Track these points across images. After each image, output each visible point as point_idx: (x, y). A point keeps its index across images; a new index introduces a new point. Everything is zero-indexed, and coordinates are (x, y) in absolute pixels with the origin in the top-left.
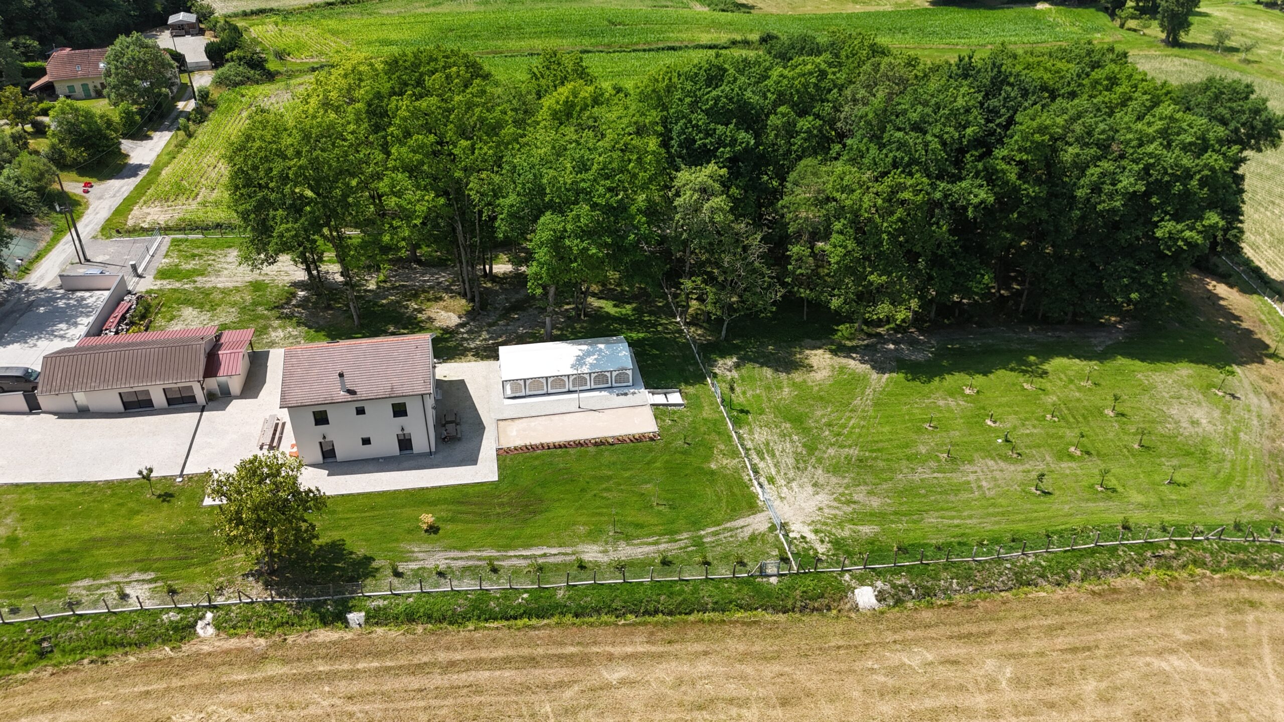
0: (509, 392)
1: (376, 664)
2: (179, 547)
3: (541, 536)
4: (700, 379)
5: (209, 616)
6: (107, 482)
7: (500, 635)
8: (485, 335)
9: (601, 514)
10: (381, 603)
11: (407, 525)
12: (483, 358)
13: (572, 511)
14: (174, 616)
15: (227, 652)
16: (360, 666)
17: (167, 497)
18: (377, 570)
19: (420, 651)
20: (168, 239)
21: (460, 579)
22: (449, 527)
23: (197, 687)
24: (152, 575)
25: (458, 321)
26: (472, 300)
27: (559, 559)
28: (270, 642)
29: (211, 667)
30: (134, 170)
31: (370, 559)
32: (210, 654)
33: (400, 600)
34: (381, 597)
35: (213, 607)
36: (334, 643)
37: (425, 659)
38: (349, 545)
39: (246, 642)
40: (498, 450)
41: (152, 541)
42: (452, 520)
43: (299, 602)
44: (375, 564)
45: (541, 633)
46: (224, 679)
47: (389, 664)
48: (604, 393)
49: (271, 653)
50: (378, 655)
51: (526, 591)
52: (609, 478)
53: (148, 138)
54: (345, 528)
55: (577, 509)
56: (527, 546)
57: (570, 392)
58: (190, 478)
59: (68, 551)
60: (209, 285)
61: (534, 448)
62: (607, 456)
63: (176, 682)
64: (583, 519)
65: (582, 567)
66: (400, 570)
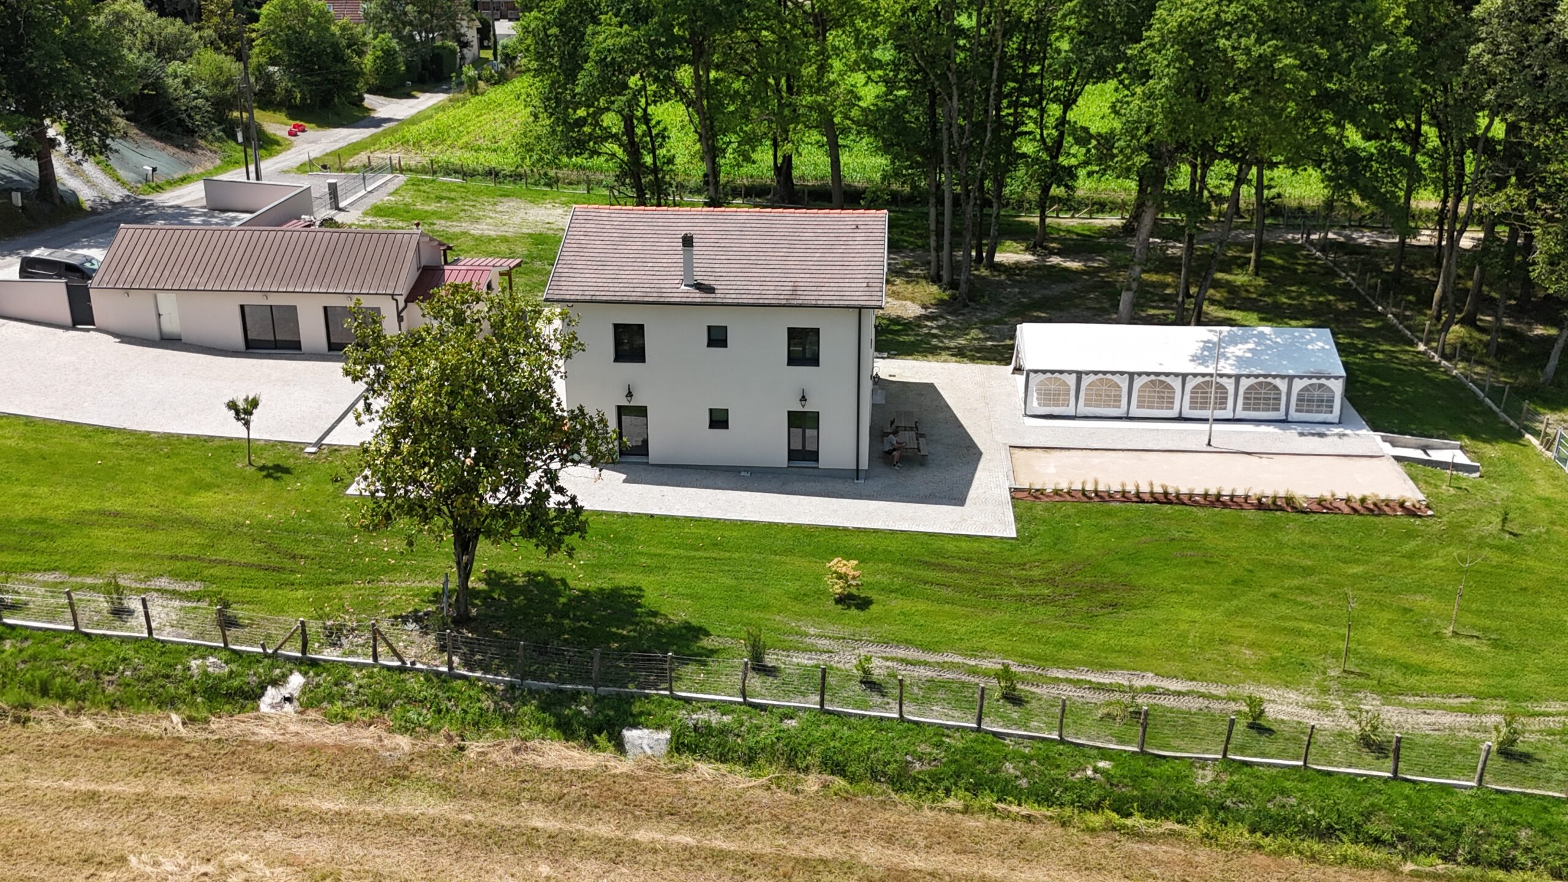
1: (686, 838)
2: (271, 547)
3: (1136, 653)
5: (296, 680)
7: (1038, 833)
8: (974, 333)
9: (1299, 633)
10: (715, 719)
11: (793, 586)
12: (973, 359)
13: (1216, 615)
14: (215, 665)
15: (313, 749)
16: (643, 835)
17: (276, 471)
18: (712, 652)
19: (807, 831)
20: (402, 178)
21: (924, 702)
22: (898, 604)
23: (216, 806)
24: (198, 586)
25: (919, 311)
26: (953, 285)
27: (1195, 704)
28: (422, 746)
29: (266, 773)
30: (378, 123)
31: (696, 632)
32: (271, 746)
33: (764, 720)
34: (714, 706)
35: (308, 664)
36: (583, 776)
37: (822, 851)
38: (651, 598)
39: (366, 737)
40: (1014, 492)
41: (221, 531)
42: (902, 592)
43: (511, 687)
44: (706, 643)
46: (287, 801)
47: (719, 843)
48: (1270, 429)
49: (419, 768)
50: (693, 819)
51: (1104, 754)
52: (1307, 571)
54: (647, 570)
55: (1230, 615)
56: (1103, 667)
57: (1181, 419)
58: (335, 450)
61: (1103, 497)
62: (1292, 531)
63: (169, 787)
64: (1251, 636)
65: (1259, 727)
66: (770, 660)
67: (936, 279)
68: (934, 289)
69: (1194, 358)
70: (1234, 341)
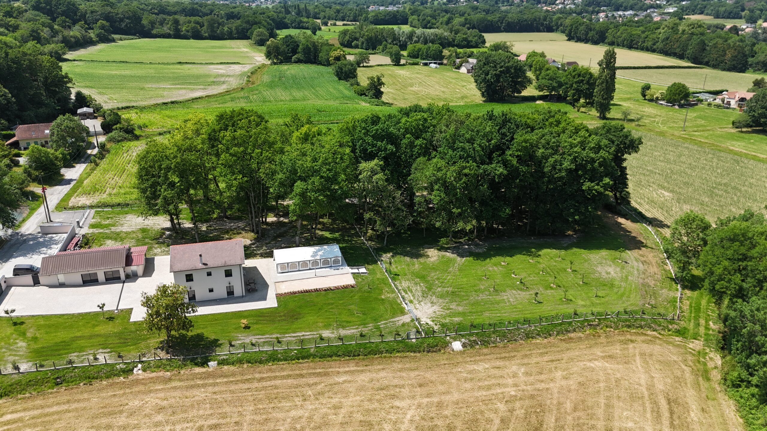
0: (280, 270)
1: (225, 380)
2: (120, 338)
3: (301, 328)
4: (375, 262)
5: (140, 366)
6: (79, 314)
7: (284, 366)
8: (264, 248)
9: (330, 318)
10: (225, 357)
11: (234, 326)
12: (265, 257)
13: (315, 317)
14: (122, 366)
15: (152, 378)
16: (218, 381)
17: (111, 319)
18: (221, 344)
19: (246, 374)
20: (93, 211)
21: (263, 346)
22: (255, 326)
23: (139, 392)
24: (109, 350)
25: (250, 242)
26: (257, 233)
27: (311, 337)
28: (172, 373)
29: (145, 384)
30: (69, 182)
31: (218, 340)
32: (143, 379)
33: (234, 356)
34: (224, 355)
35: (141, 362)
36: (204, 373)
37: (249, 377)
38: (206, 335)
39: (161, 374)
40: (276, 294)
41: (107, 336)
42: (256, 323)
43: (184, 359)
44: (219, 342)
45: (304, 365)
46: (152, 388)
47: (232, 379)
48: (327, 269)
49: (173, 378)
50: (226, 376)
51: (295, 350)
52: (332, 304)
53: (74, 167)
54: (203, 328)
55: (318, 317)
56: (295, 332)
57: (310, 269)
58: (122, 310)
59: (65, 342)
60: (118, 230)
61: (295, 293)
62: (331, 295)
63: (128, 391)
64: (321, 320)
65: (322, 339)
66: (233, 343)
67: (253, 231)
68: (253, 234)
69: (312, 256)
70: (319, 251)
